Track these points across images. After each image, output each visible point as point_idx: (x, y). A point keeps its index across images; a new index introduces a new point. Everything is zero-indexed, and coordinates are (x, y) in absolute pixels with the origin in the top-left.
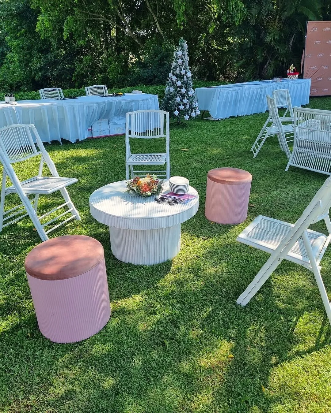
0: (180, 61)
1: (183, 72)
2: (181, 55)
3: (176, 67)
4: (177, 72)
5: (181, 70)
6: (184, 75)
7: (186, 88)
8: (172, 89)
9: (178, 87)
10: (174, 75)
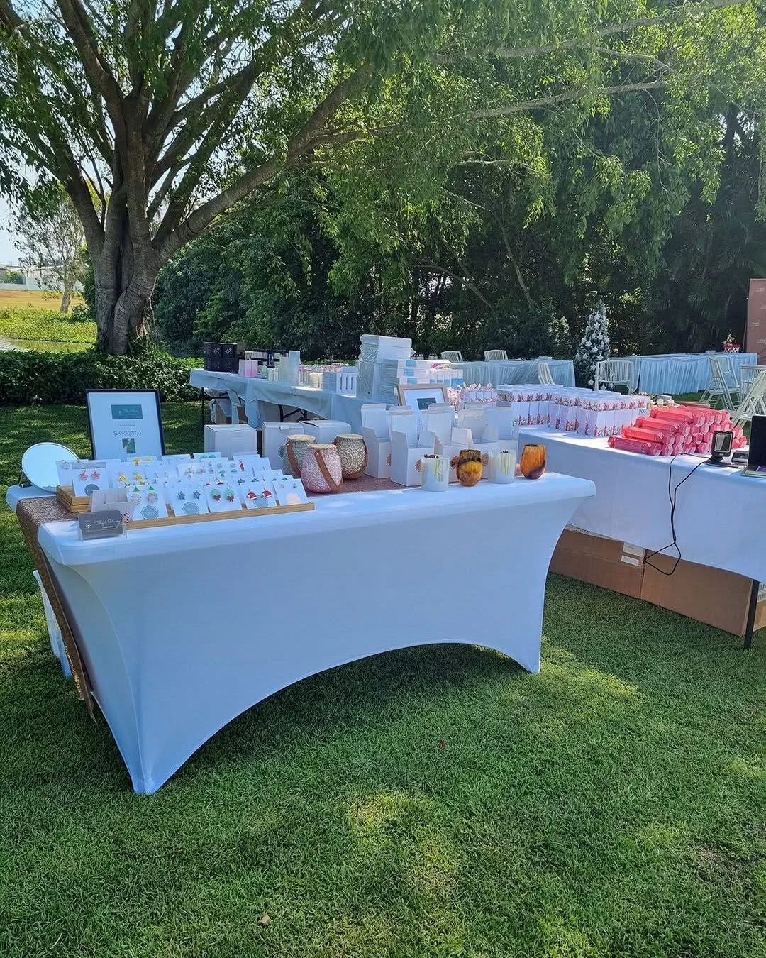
0: (597, 325)
1: (600, 337)
2: (598, 319)
3: (592, 332)
4: (593, 336)
5: (598, 335)
6: (601, 341)
7: (602, 355)
8: (585, 356)
9: (594, 353)
10: (588, 340)
